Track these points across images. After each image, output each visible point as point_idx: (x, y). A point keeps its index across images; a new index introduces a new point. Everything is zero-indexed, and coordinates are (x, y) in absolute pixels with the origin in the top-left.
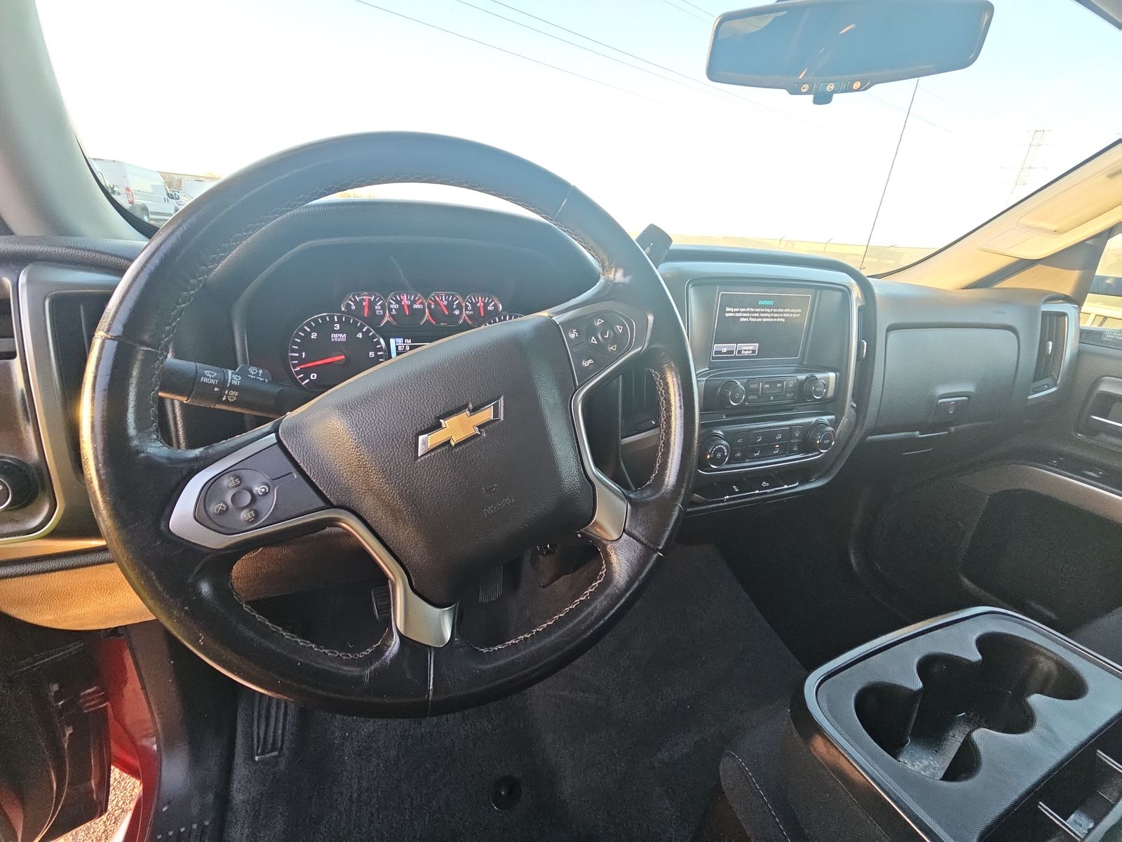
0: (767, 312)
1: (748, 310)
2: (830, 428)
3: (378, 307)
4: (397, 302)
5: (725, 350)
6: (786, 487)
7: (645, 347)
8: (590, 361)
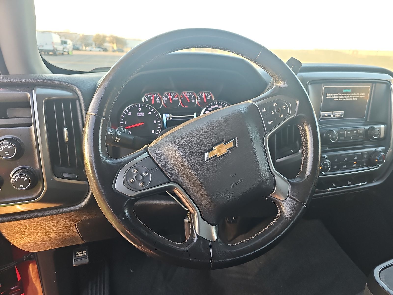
0: (348, 96)
1: (338, 94)
2: (383, 154)
3: (157, 100)
4: (166, 97)
5: (326, 115)
6: (360, 184)
7: (295, 115)
8: (272, 122)
